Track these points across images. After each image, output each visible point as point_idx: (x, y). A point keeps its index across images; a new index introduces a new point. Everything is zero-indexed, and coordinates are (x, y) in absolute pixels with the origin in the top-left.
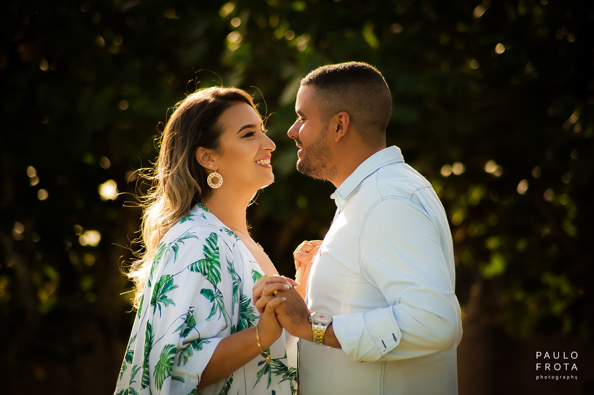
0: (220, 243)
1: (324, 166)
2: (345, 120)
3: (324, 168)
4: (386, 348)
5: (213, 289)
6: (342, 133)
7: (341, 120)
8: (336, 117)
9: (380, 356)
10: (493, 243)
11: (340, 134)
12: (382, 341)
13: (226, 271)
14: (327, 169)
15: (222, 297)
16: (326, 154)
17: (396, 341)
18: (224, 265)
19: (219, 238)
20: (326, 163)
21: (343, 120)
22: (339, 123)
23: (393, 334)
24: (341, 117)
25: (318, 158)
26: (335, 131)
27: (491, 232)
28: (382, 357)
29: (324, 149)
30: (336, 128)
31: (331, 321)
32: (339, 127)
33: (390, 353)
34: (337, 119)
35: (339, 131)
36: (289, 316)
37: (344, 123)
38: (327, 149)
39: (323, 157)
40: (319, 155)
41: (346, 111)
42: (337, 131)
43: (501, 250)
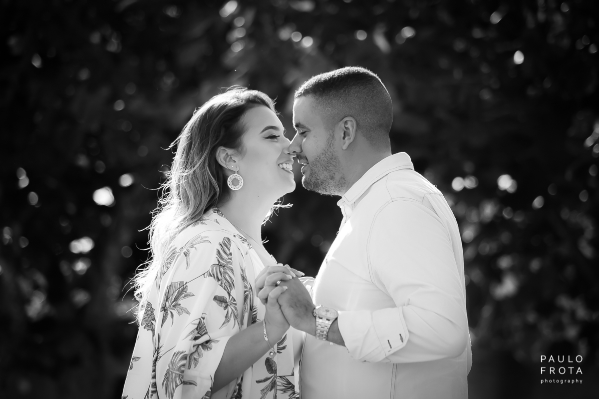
0: (233, 249)
1: (332, 178)
2: (351, 126)
3: (332, 181)
4: (391, 348)
5: (227, 296)
6: (350, 139)
7: (346, 126)
8: (342, 124)
9: (384, 357)
10: (505, 262)
11: (348, 141)
12: (388, 341)
13: (240, 278)
14: (335, 181)
15: (236, 304)
16: (334, 164)
17: (402, 342)
18: (238, 272)
19: (232, 244)
20: (334, 174)
21: (349, 125)
22: (345, 130)
23: (400, 335)
24: (346, 123)
25: (326, 170)
26: (342, 139)
27: (503, 251)
28: (387, 358)
29: (332, 159)
30: (343, 135)
31: (336, 317)
32: (345, 134)
33: (394, 354)
34: (343, 126)
35: (346, 138)
36: (292, 309)
37: (351, 129)
38: (335, 159)
39: (331, 167)
40: (327, 166)
41: (351, 116)
42: (344, 138)
43: (513, 270)
